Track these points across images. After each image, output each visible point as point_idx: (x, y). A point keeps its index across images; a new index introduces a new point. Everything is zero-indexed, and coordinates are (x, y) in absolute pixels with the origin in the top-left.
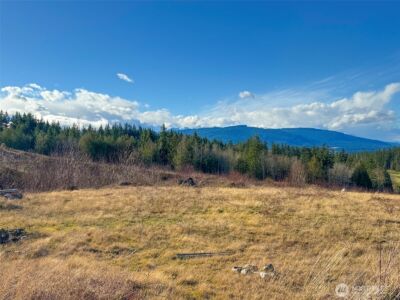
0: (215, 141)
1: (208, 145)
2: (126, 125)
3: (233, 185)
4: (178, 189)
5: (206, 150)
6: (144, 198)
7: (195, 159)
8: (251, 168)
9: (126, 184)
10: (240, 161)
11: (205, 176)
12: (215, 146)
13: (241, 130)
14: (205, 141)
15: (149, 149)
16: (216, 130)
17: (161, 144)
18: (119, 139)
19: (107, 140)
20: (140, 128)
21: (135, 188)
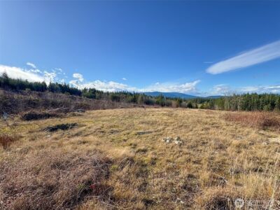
6: (127, 112)
7: (144, 101)
8: (160, 103)
10: (157, 101)
12: (149, 97)
17: (134, 97)
18: (121, 95)
19: (117, 95)
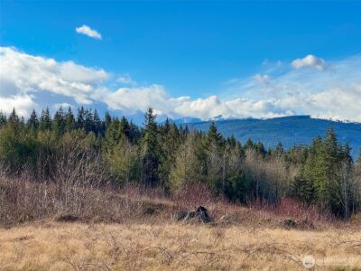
0: (250, 143)
1: (236, 149)
2: (81, 112)
3: (290, 225)
4: (174, 228)
5: (234, 158)
6: (101, 245)
7: (211, 177)
8: (321, 196)
9: (70, 219)
10: (299, 183)
11: (231, 210)
12: (250, 153)
13: (299, 123)
14: (232, 142)
15: (122, 157)
16: (251, 124)
17: (145, 148)
18: (67, 137)
20: (108, 118)
21: (85, 227)
